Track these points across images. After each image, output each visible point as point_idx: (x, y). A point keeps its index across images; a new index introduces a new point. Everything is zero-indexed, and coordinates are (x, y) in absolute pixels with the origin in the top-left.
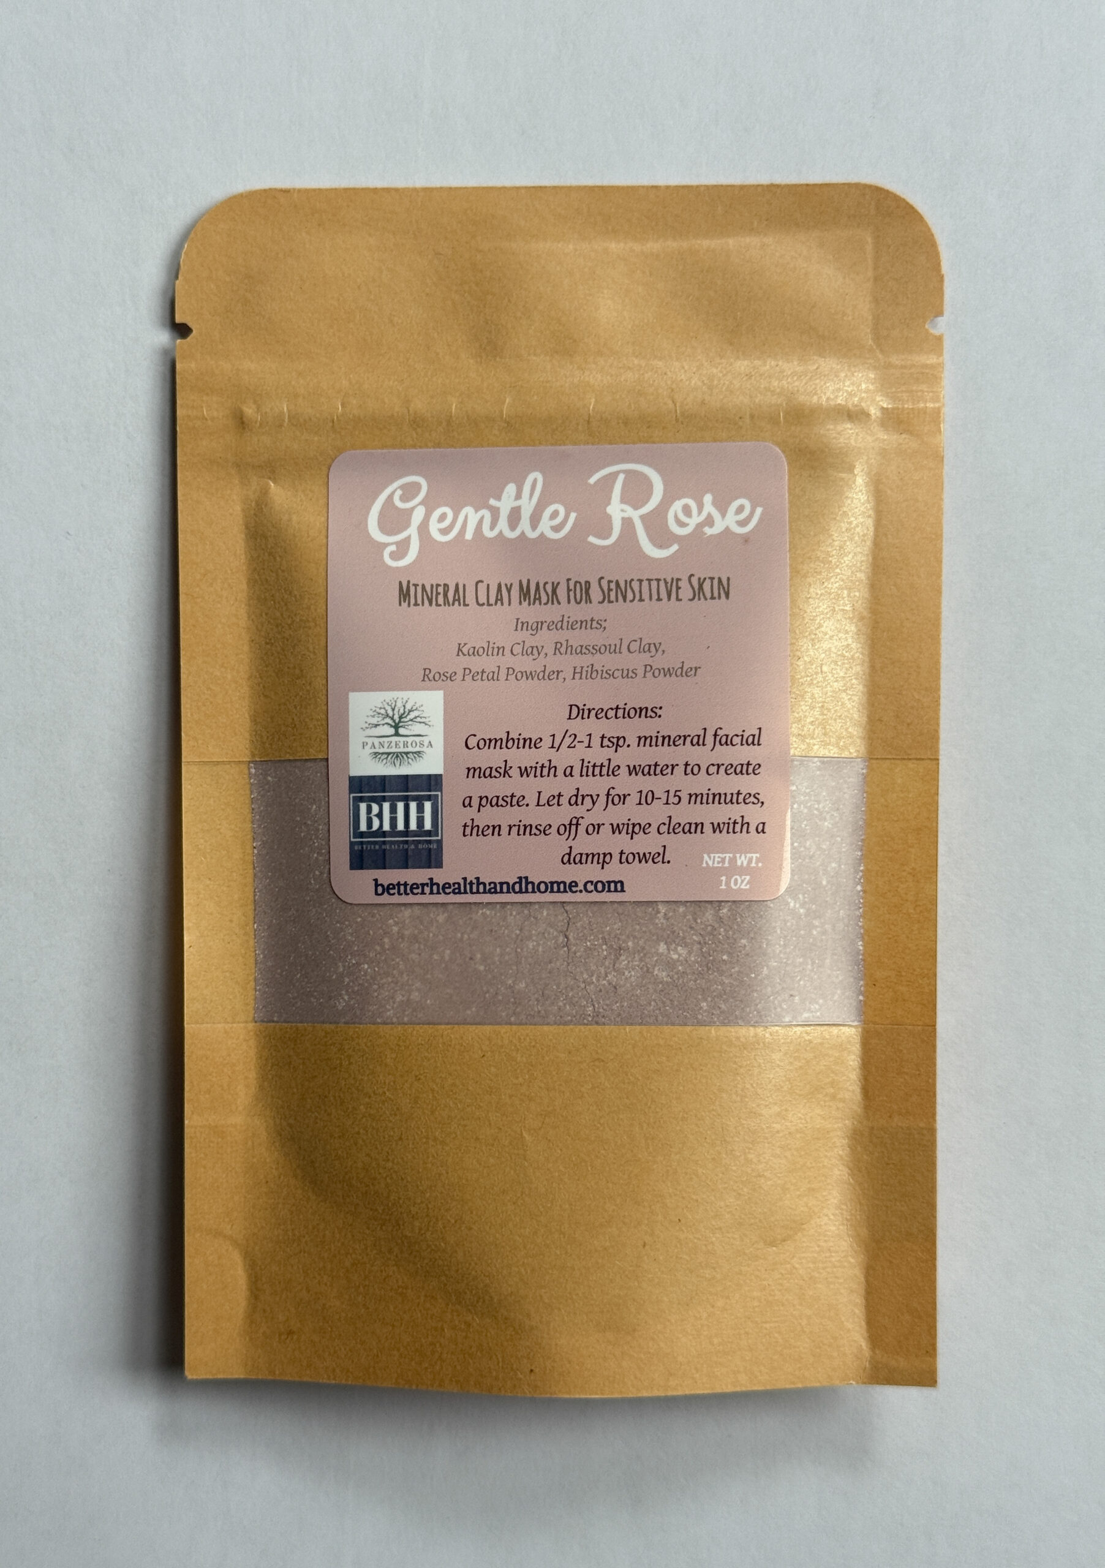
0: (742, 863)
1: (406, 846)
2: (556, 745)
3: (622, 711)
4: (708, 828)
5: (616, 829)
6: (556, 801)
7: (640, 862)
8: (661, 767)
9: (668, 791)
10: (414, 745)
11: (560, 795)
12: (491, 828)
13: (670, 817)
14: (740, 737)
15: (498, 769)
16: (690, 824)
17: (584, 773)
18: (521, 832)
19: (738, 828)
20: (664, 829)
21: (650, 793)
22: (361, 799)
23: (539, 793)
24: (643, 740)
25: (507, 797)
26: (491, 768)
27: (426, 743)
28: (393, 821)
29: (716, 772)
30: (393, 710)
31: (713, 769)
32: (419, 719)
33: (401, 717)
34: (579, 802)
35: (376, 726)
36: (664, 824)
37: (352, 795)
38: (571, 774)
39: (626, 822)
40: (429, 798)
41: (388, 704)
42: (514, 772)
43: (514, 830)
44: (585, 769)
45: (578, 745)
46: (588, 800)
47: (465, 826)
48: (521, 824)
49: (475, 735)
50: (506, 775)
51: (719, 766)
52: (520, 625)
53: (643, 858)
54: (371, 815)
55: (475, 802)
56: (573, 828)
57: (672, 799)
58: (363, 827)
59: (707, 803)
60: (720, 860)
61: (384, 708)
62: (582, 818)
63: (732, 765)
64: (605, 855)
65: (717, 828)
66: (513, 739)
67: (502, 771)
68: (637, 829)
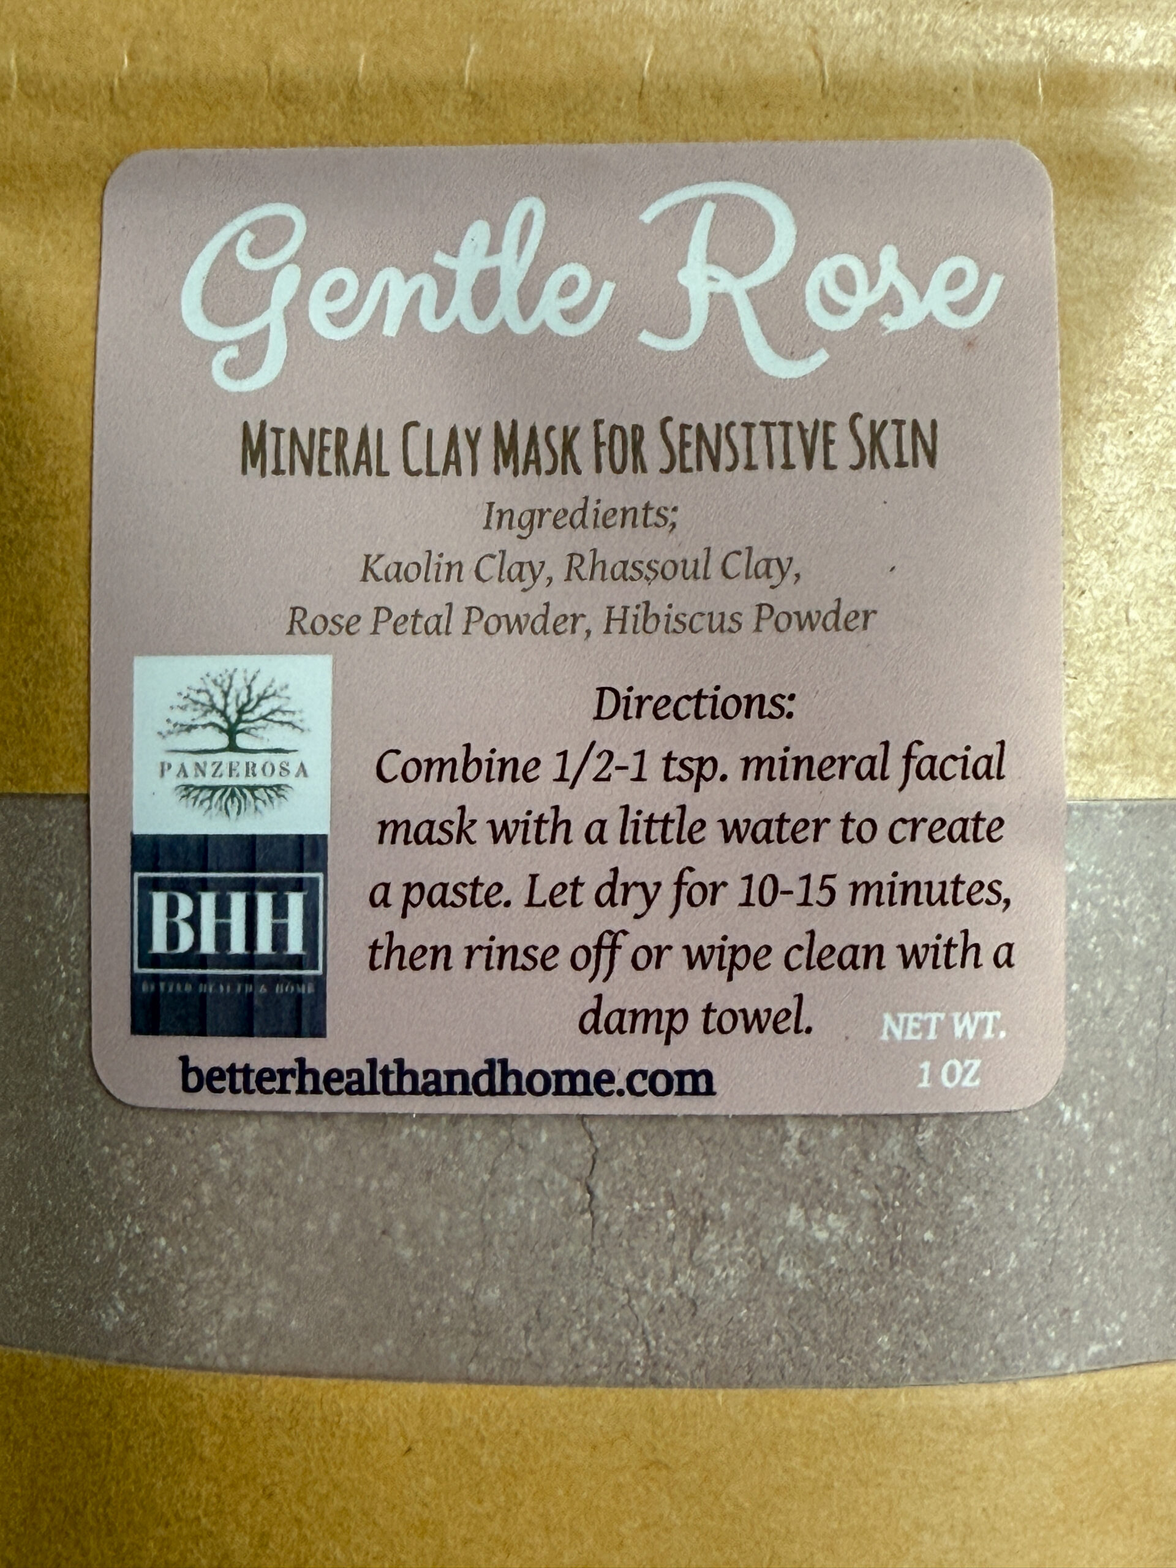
0: (965, 1031)
1: (249, 989)
2: (570, 774)
3: (710, 701)
4: (892, 958)
5: (696, 958)
6: (567, 895)
7: (748, 1029)
8: (792, 824)
9: (808, 877)
10: (268, 769)
11: (576, 883)
12: (430, 952)
13: (812, 933)
14: (961, 762)
15: (447, 826)
16: (855, 948)
17: (629, 835)
18: (494, 962)
19: (956, 956)
20: (795, 959)
21: (769, 880)
22: (157, 885)
23: (534, 877)
24: (754, 765)
25: (465, 885)
26: (431, 823)
27: (294, 768)
28: (223, 934)
29: (909, 837)
30: (226, 694)
31: (902, 831)
32: (278, 717)
33: (240, 712)
34: (619, 897)
35: (190, 728)
36: (800, 948)
37: (137, 875)
38: (601, 838)
39: (718, 942)
40: (298, 886)
41: (215, 682)
42: (481, 833)
43: (480, 957)
44: (630, 828)
45: (616, 775)
46: (636, 894)
47: (374, 947)
48: (495, 944)
49: (398, 752)
50: (463, 838)
51: (915, 823)
52: (495, 517)
53: (754, 1021)
54: (178, 919)
55: (396, 896)
56: (605, 954)
57: (815, 895)
58: (159, 945)
59: (891, 903)
60: (917, 1025)
61: (207, 692)
62: (625, 933)
63: (943, 822)
64: (672, 1014)
65: (911, 957)
66: (478, 761)
67: (454, 830)
68: (741, 958)
